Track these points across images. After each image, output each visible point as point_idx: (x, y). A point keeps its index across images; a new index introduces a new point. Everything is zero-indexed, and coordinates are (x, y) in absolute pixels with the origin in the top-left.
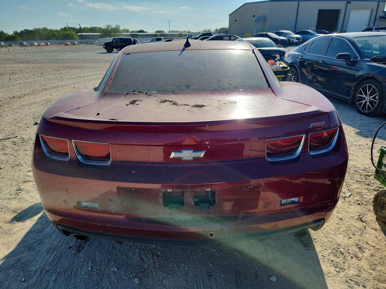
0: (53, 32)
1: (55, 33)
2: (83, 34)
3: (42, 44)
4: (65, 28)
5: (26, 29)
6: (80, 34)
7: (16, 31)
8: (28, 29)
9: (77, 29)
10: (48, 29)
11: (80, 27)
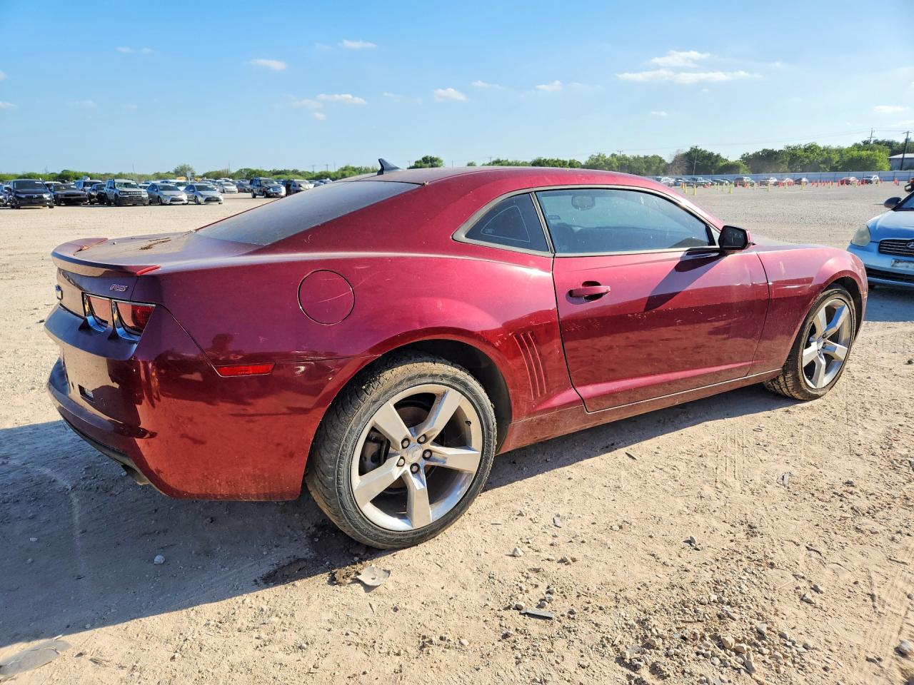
0: (828, 153)
1: (832, 156)
2: (907, 156)
3: (787, 180)
4: (866, 143)
5: (766, 148)
6: (900, 156)
7: (748, 154)
8: (770, 148)
9: (898, 144)
10: (819, 148)
11: (907, 140)
